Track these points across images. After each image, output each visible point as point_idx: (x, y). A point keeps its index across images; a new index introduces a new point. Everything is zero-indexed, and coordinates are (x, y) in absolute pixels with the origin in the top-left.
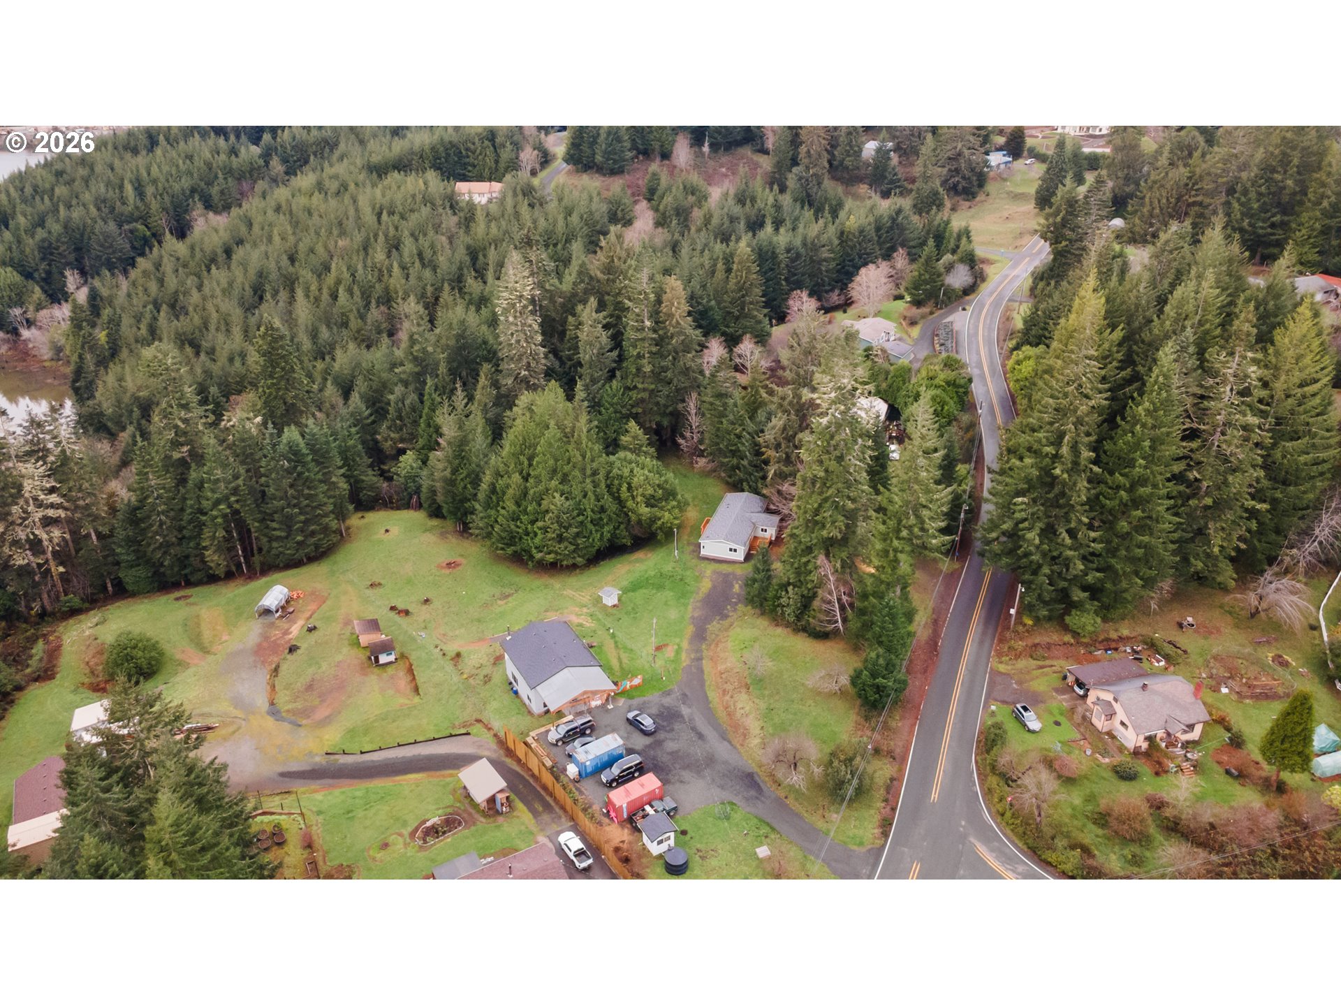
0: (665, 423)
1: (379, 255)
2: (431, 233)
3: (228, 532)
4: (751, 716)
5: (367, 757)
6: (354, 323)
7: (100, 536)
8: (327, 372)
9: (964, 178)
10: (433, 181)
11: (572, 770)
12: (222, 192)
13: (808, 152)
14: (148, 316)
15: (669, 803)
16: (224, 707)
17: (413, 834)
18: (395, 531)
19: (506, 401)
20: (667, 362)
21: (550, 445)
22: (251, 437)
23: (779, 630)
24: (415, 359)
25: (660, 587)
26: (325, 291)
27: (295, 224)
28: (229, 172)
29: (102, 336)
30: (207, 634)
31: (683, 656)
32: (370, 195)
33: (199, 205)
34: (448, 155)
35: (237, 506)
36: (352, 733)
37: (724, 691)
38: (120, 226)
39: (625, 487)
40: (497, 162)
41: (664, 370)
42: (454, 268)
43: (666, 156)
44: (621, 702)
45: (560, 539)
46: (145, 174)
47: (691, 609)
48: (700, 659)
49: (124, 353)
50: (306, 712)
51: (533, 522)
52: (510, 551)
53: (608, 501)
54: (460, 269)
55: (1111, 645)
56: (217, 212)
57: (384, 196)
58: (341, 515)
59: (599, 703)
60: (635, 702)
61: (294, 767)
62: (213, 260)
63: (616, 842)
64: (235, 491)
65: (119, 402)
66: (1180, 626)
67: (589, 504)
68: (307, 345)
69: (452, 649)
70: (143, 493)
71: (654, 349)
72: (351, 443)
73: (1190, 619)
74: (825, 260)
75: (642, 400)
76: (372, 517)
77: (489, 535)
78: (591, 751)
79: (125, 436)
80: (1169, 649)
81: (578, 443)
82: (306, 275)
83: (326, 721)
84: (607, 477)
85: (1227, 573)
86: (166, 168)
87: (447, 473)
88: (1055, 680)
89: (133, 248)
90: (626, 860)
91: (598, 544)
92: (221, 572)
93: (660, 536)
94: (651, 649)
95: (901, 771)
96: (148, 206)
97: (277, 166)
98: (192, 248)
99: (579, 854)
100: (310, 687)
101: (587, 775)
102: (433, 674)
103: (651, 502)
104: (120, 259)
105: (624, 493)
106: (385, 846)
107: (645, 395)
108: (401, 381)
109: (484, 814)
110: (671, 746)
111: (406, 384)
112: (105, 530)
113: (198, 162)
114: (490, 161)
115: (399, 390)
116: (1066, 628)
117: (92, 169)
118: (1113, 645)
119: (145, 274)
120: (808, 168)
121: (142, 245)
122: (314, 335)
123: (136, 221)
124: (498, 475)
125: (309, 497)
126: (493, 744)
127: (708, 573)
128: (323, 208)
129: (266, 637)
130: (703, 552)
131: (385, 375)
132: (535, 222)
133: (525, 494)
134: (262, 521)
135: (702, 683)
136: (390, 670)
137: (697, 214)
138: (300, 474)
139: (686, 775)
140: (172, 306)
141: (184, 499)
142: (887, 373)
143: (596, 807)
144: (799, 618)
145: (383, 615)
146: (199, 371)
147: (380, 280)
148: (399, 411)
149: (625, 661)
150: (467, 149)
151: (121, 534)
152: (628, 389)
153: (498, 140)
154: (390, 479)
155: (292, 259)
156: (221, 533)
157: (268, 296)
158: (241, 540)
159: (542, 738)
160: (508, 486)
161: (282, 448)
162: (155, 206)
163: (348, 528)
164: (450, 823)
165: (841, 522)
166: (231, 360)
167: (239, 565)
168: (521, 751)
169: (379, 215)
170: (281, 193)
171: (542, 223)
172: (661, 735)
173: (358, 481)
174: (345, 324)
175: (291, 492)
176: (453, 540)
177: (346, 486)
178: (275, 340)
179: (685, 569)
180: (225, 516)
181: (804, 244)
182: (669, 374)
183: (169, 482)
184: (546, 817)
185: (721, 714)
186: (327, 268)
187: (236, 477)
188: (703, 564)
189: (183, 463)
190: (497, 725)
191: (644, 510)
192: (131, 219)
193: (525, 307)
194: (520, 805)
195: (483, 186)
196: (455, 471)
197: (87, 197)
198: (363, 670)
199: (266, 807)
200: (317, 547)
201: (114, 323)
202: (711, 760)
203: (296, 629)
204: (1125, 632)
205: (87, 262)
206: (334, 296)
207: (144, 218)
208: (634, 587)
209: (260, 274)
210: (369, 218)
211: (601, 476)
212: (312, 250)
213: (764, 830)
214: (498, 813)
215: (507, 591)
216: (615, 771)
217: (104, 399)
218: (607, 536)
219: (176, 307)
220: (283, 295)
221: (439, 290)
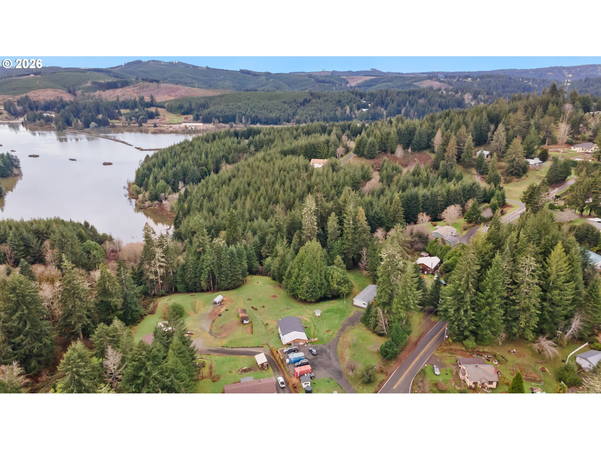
0: (355, 257)
1: (277, 186)
2: (296, 179)
3: (209, 276)
4: (348, 355)
5: (233, 349)
6: (264, 209)
7: (173, 273)
8: (250, 226)
9: (516, 169)
10: (301, 160)
11: (288, 361)
12: (232, 157)
13: (448, 155)
14: (201, 200)
15: (313, 374)
16: (197, 329)
17: (239, 371)
18: (260, 283)
19: (302, 243)
20: (357, 236)
21: (308, 260)
22: (221, 247)
23: (369, 332)
24: (277, 226)
25: (336, 313)
26: (257, 197)
27: (253, 172)
28: (236, 150)
29: (186, 206)
30: (197, 307)
31: (334, 335)
32: (279, 163)
33: (224, 162)
34: (311, 148)
35: (213, 268)
36: (231, 342)
37: (343, 347)
38: (198, 168)
39: (330, 277)
40: (328, 152)
41: (356, 238)
42: (301, 193)
43: (393, 152)
44: (309, 345)
45: (307, 292)
46: (209, 150)
47: (344, 321)
48: (339, 337)
49: (191, 213)
50: (219, 334)
51: (299, 285)
52: (292, 294)
53: (324, 281)
54: (304, 193)
55: (480, 354)
56: (229, 164)
57: (283, 164)
58: (244, 276)
59: (302, 344)
60: (313, 346)
61: (212, 349)
62: (224, 182)
63: (294, 382)
64: (213, 263)
65: (187, 230)
66: (509, 352)
67: (318, 282)
68: (247, 215)
69: (265, 322)
70: (187, 260)
71: (353, 231)
72: (252, 252)
73: (515, 350)
74: (439, 201)
75: (348, 248)
76: (255, 277)
77: (287, 288)
78: (294, 356)
79: (186, 241)
80: (500, 358)
81: (317, 260)
82: (252, 191)
83: (224, 338)
84: (325, 273)
85: (530, 336)
86: (216, 148)
87: (278, 266)
88: (453, 361)
89: (201, 175)
90: (295, 387)
91: (320, 296)
92: (205, 289)
93: (341, 296)
94: (325, 331)
95: (387, 379)
96: (208, 161)
97: (252, 148)
98: (219, 177)
99: (282, 383)
100: (222, 327)
101: (292, 363)
102: (259, 329)
103: (339, 283)
104: (196, 179)
105: (330, 279)
106: (231, 372)
107: (348, 246)
108: (271, 233)
109: (260, 369)
110: (319, 360)
111: (273, 234)
112: (175, 271)
113: (227, 147)
114: (325, 151)
115: (270, 236)
116: (464, 345)
117: (193, 148)
118: (481, 354)
119: (203, 185)
120: (447, 161)
121: (204, 174)
122: (250, 212)
123: (204, 166)
124: (292, 268)
125: (234, 268)
126: (268, 350)
127: (354, 310)
128: (263, 166)
129: (213, 311)
130: (355, 303)
131: (267, 230)
132: (333, 178)
133: (298, 276)
134: (219, 274)
135: (337, 344)
136: (246, 326)
137: (395, 178)
138: (233, 260)
139: (321, 368)
140: (209, 197)
141: (198, 264)
142: (442, 248)
143: (291, 372)
144: (374, 328)
145: (248, 309)
146: (212, 222)
147: (276, 195)
148: (269, 243)
149: (316, 333)
150: (318, 147)
151: (179, 273)
152: (343, 244)
153: (330, 144)
154: (262, 265)
155: (249, 185)
156: (207, 276)
157: (239, 197)
158: (213, 279)
159: (282, 351)
160: (294, 272)
161: (228, 251)
162: (210, 161)
163: (246, 280)
164: (249, 370)
165: (387, 296)
166: (222, 219)
167: (211, 288)
168: (275, 353)
169: (280, 171)
170: (251, 160)
171: (335, 178)
172: (318, 356)
173: (252, 265)
174: (261, 210)
175: (229, 266)
176: (277, 288)
177: (247, 266)
178: (233, 217)
179: (347, 308)
180: (209, 271)
181: (432, 194)
182: (357, 240)
183: (195, 258)
184: (276, 373)
185: (339, 353)
186: (259, 189)
187: (214, 259)
188: (353, 307)
189: (200, 253)
190: (271, 346)
191: (335, 286)
192: (203, 165)
193: (312, 213)
194: (270, 368)
195: (321, 161)
196: (280, 265)
197: (190, 157)
198: (238, 325)
199: (202, 357)
200: (234, 285)
201: (190, 202)
202: (330, 366)
203: (223, 309)
204: (486, 350)
205: (186, 179)
206: (259, 200)
207: (206, 165)
208: (328, 311)
209: (238, 189)
210: (276, 172)
211: (323, 273)
212: (256, 182)
213: (339, 387)
214: (264, 369)
215: (289, 307)
216: (300, 363)
217: (182, 229)
218: (323, 293)
219: (210, 198)
220: (243, 197)
221: (295, 200)
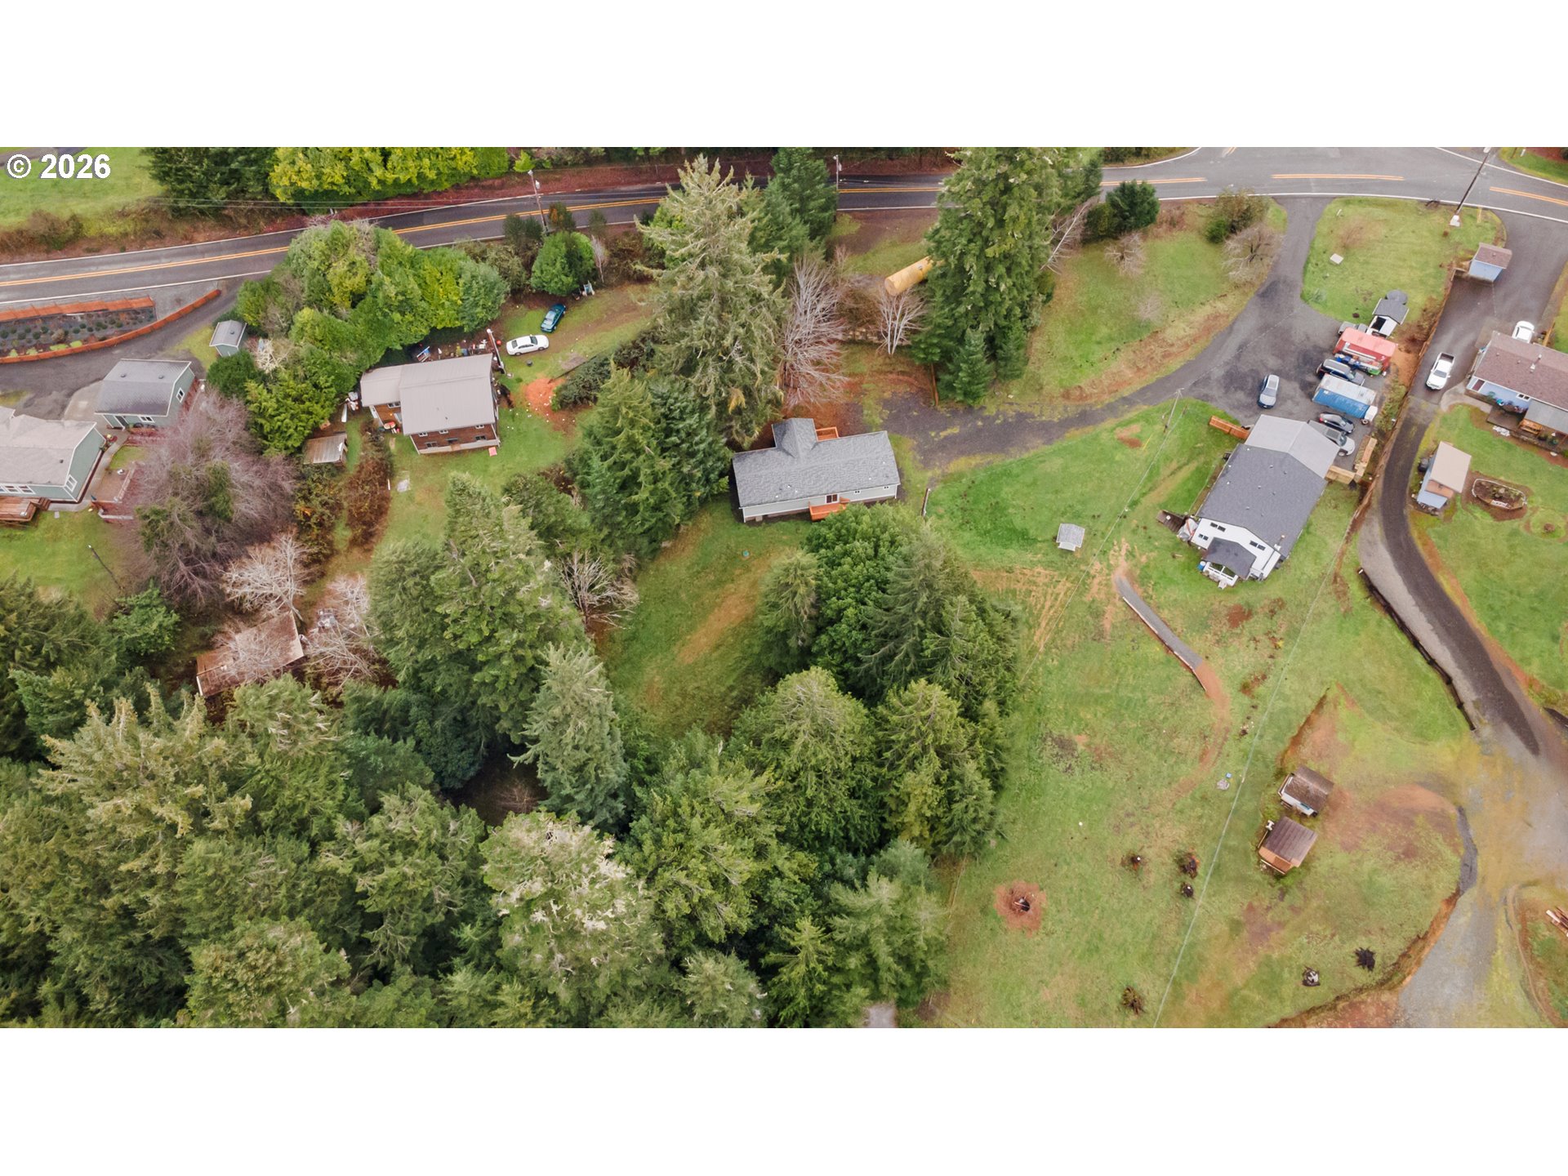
4: (1192, 318)
5: (1450, 667)
17: (1520, 514)
37: (1164, 356)
61: (1516, 745)
69: (1239, 708)
106: (1548, 530)
213: (1314, 266)
